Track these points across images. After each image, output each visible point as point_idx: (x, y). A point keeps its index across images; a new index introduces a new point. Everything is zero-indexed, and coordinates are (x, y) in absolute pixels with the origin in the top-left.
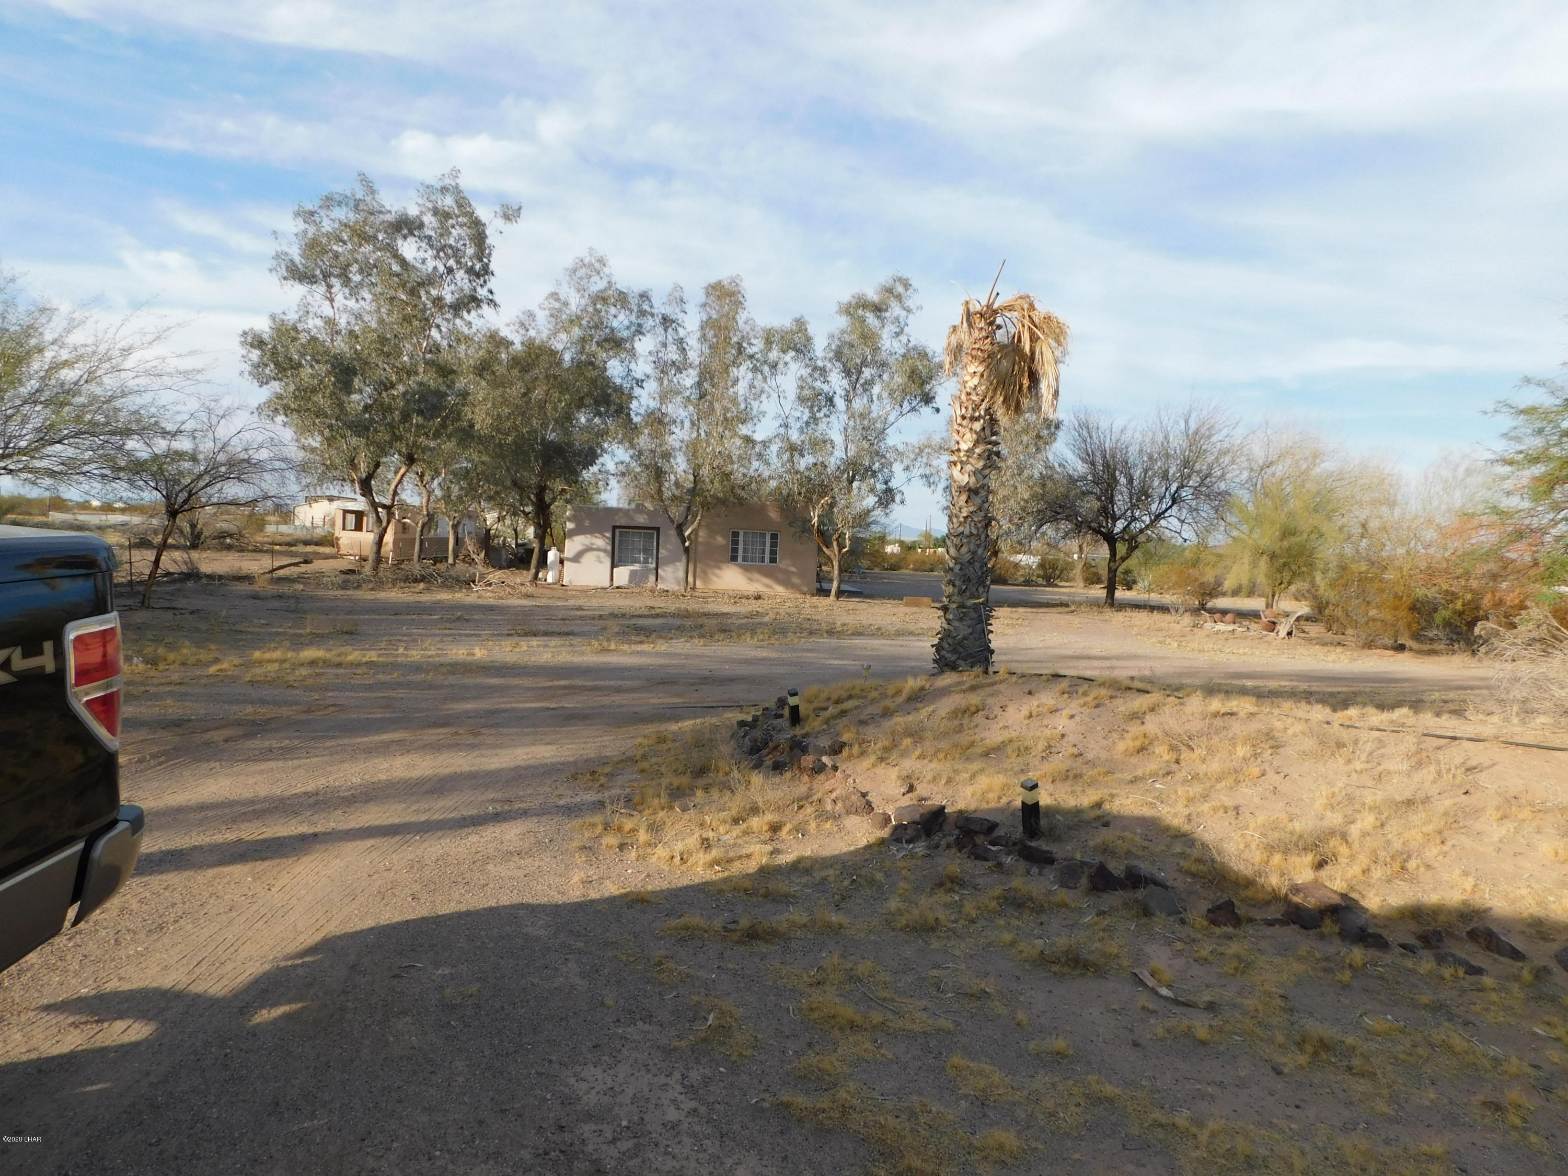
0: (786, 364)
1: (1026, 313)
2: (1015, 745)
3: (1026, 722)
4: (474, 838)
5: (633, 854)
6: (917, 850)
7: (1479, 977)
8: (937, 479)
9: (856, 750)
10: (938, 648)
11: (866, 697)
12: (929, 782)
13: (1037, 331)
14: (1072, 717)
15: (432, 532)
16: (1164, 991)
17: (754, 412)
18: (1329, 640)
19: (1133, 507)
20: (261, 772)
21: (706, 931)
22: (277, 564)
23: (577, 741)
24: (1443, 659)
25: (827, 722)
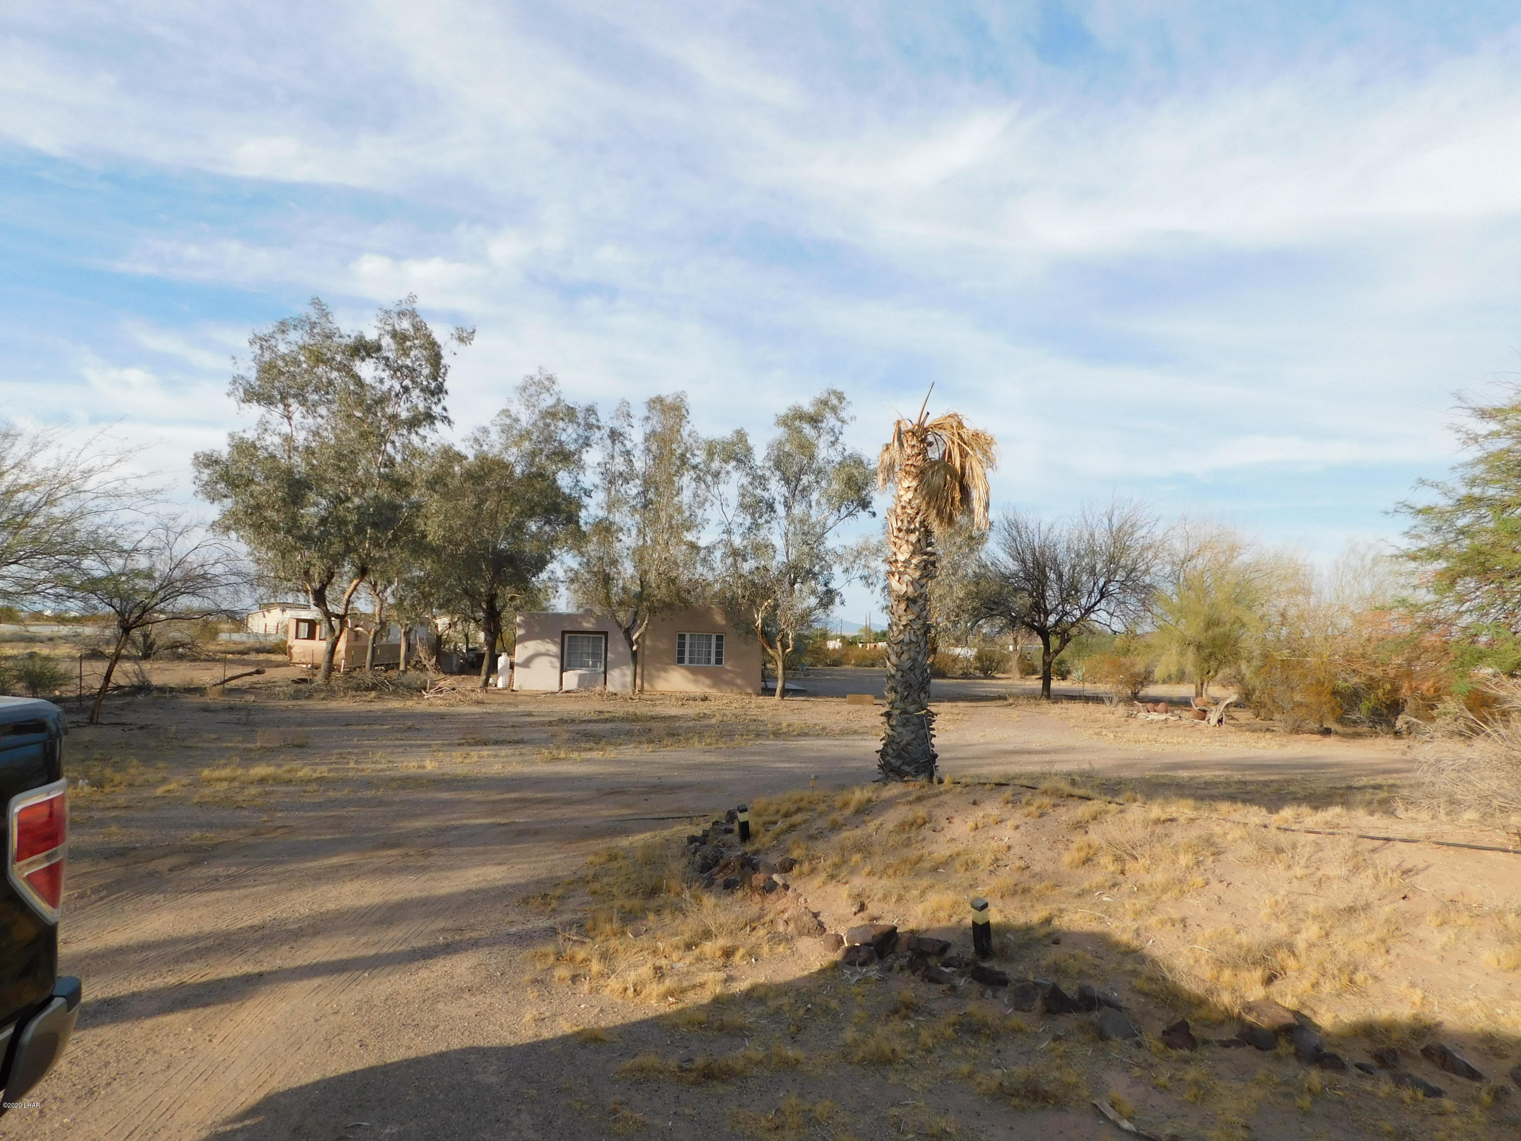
0: (728, 473)
1: (955, 431)
2: (963, 858)
3: (972, 834)
4: (424, 974)
5: (586, 987)
6: (871, 973)
7: (1438, 1099)
8: (875, 580)
9: (806, 867)
10: (883, 753)
11: (814, 810)
12: (880, 900)
13: (966, 447)
14: (1017, 827)
15: (385, 639)
16: (1126, 1125)
17: (699, 520)
18: (1258, 727)
19: (1064, 601)
20: (206, 904)
21: (661, 1072)
22: (229, 674)
23: (528, 860)
24: (1369, 741)
25: (777, 837)
